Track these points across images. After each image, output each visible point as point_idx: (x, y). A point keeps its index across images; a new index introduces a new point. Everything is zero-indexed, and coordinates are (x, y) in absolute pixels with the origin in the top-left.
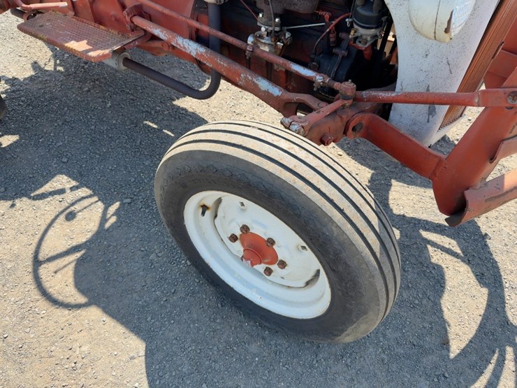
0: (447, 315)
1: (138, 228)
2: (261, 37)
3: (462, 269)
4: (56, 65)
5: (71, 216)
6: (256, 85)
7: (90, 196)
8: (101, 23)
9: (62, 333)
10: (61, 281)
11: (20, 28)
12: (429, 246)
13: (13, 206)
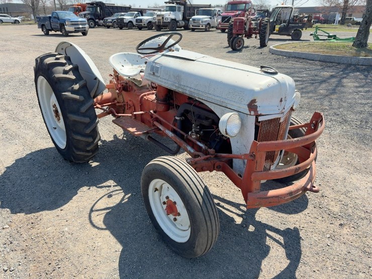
0: (263, 266)
1: (135, 205)
2: (193, 132)
3: (280, 250)
4: (123, 137)
5: (110, 196)
6: (187, 149)
7: (120, 190)
8: (143, 122)
9: (93, 237)
10: (99, 219)
11: (113, 121)
12: (267, 238)
13: (89, 189)
